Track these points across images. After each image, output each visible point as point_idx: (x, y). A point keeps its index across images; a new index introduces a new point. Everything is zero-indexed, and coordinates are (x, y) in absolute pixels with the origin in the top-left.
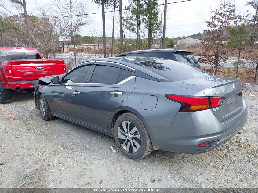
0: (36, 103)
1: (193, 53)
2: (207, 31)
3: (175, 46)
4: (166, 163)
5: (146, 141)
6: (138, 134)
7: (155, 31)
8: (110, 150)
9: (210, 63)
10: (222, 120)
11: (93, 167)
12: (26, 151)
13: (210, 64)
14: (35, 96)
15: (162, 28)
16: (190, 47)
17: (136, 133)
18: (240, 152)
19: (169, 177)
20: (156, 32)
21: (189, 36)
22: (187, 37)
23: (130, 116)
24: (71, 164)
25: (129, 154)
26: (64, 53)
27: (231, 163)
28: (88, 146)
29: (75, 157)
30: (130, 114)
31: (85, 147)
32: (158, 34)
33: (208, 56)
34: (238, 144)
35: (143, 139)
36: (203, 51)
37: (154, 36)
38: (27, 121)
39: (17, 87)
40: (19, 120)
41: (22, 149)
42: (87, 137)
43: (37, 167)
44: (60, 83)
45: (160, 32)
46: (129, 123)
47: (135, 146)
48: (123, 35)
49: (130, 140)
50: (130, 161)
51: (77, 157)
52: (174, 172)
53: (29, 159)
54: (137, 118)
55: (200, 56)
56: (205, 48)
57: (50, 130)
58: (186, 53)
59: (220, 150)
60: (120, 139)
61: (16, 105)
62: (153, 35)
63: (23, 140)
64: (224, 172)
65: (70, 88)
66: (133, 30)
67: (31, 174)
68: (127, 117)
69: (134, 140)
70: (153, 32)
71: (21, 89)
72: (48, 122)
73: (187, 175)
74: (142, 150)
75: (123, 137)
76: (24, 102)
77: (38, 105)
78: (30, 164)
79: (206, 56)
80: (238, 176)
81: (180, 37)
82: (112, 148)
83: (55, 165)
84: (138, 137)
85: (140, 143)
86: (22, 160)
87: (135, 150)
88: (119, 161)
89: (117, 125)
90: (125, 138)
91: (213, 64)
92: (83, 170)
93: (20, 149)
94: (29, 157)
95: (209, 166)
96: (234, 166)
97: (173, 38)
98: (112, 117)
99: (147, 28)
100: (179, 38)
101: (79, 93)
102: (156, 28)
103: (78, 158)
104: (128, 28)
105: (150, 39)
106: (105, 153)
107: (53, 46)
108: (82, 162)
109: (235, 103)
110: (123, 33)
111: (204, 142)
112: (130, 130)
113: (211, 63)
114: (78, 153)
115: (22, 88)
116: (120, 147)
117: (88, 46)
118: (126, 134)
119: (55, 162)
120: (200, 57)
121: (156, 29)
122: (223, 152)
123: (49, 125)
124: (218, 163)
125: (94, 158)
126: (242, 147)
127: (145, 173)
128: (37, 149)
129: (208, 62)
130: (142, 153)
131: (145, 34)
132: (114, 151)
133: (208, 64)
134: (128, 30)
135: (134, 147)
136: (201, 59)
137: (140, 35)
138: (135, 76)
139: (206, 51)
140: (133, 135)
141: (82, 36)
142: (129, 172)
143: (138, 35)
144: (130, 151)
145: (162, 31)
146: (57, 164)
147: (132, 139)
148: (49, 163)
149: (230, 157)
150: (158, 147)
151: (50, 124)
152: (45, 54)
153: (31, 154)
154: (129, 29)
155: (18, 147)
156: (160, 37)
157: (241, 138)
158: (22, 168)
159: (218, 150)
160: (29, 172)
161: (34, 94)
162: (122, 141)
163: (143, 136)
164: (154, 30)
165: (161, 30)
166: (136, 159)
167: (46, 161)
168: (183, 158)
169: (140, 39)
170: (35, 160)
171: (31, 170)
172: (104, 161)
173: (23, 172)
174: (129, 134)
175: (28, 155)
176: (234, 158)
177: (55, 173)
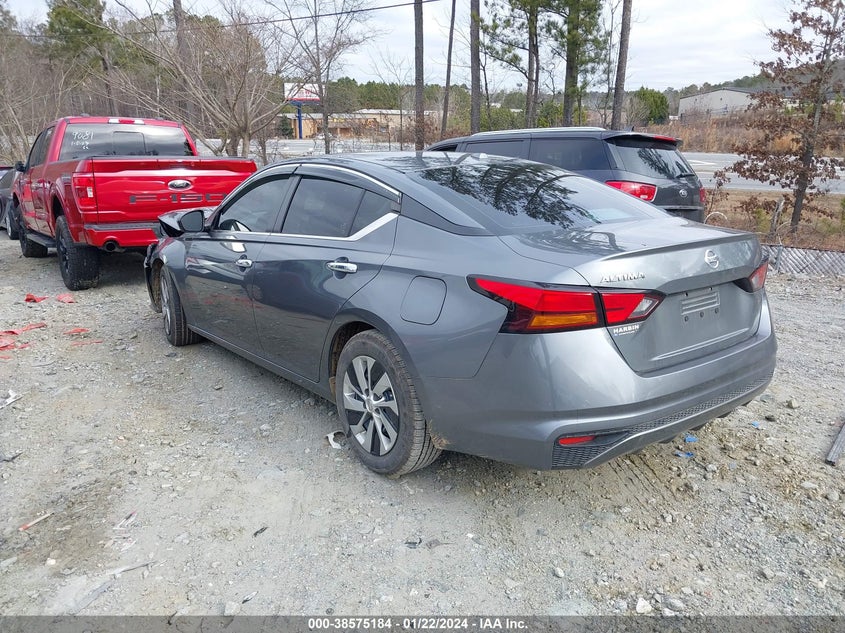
0: (151, 289)
1: (681, 142)
2: (771, 64)
3: (671, 117)
4: (478, 493)
5: (412, 420)
6: (392, 399)
7: (589, 66)
8: (324, 442)
9: (777, 180)
10: (652, 367)
11: (253, 489)
12: (86, 430)
13: (777, 183)
14: (149, 270)
15: (614, 56)
16: (723, 123)
17: (387, 393)
18: (740, 480)
19: (470, 536)
20: (593, 71)
21: (726, 84)
22: (718, 88)
23: (375, 340)
24: (194, 474)
25: (370, 457)
26: (301, 137)
27: (695, 511)
28: (264, 427)
29: (216, 454)
30: (374, 335)
31: (254, 430)
32: (599, 75)
33: (774, 154)
34: (746, 454)
35: (405, 414)
36: (753, 135)
37: (585, 84)
38: (121, 344)
39: (111, 240)
40: (100, 340)
41: (78, 422)
42: (274, 400)
43: (99, 476)
44: (207, 230)
45: (607, 71)
46: (371, 362)
47: (385, 434)
48: (479, 80)
49: (374, 415)
50: (371, 479)
51: (220, 456)
52: (493, 523)
53: (85, 451)
54: (390, 347)
55: (742, 155)
56: (761, 125)
57: (175, 372)
58: (651, 144)
59: (675, 469)
60: (349, 411)
61: (110, 295)
62: (580, 78)
63: (88, 397)
64: (655, 537)
65: (238, 247)
66: (514, 61)
67: (76, 492)
68: (364, 343)
69: (382, 416)
70: (582, 68)
71: (123, 248)
72: (179, 350)
73: (528, 535)
74: (402, 447)
75: (357, 406)
76: (135, 287)
77: (156, 297)
78: (83, 464)
79: (764, 155)
80: (696, 552)
81: (693, 87)
82: (331, 436)
83: (149, 473)
84: (393, 405)
85: (397, 427)
86: (66, 452)
87: (386, 446)
88: (337, 475)
89: (341, 367)
90: (361, 409)
91: (792, 182)
92: (222, 494)
93: (70, 423)
94: (89, 445)
95: (614, 516)
96: (698, 523)
97: (670, 89)
98: (329, 342)
99: (559, 54)
100: (690, 91)
101: (250, 262)
102: (592, 54)
103: (221, 460)
104: (496, 56)
105: (573, 93)
106: (308, 451)
107: (254, 114)
108: (228, 473)
109: (719, 314)
110: (482, 72)
111: (573, 434)
112: (374, 384)
113: (783, 180)
114: (227, 445)
115: (122, 243)
116: (350, 434)
117: (368, 117)
118: (364, 397)
119: (153, 465)
120: (741, 158)
121: (592, 60)
122: (682, 476)
123: (178, 360)
124: (649, 507)
125: (269, 462)
126: (755, 464)
127: (402, 518)
128: (118, 425)
129: (773, 177)
130: (401, 457)
131: (554, 77)
132: (335, 446)
133: (773, 183)
134: (499, 62)
135: (382, 437)
136: (746, 167)
137: (537, 81)
138: (395, 216)
139: (767, 136)
140: (383, 399)
141: (359, 84)
142: (353, 512)
143: (530, 80)
144: (372, 450)
145: (614, 66)
146: (155, 472)
147: (377, 411)
148: (137, 467)
149: (698, 492)
150: (444, 441)
151: (183, 356)
152: (228, 141)
153: (97, 437)
154: (502, 60)
155: (69, 416)
156: (604, 89)
157: (767, 436)
158: (59, 474)
159: (670, 469)
160: (74, 488)
161: (146, 261)
162: (354, 417)
163: (404, 403)
164: (586, 63)
165: (609, 63)
166: (388, 473)
167: (129, 461)
168: (540, 484)
169: (536, 91)
170: (100, 456)
171: (82, 481)
172: (293, 473)
173: (58, 485)
174: (372, 398)
175: (87, 441)
176: (711, 499)
177: (140, 498)
